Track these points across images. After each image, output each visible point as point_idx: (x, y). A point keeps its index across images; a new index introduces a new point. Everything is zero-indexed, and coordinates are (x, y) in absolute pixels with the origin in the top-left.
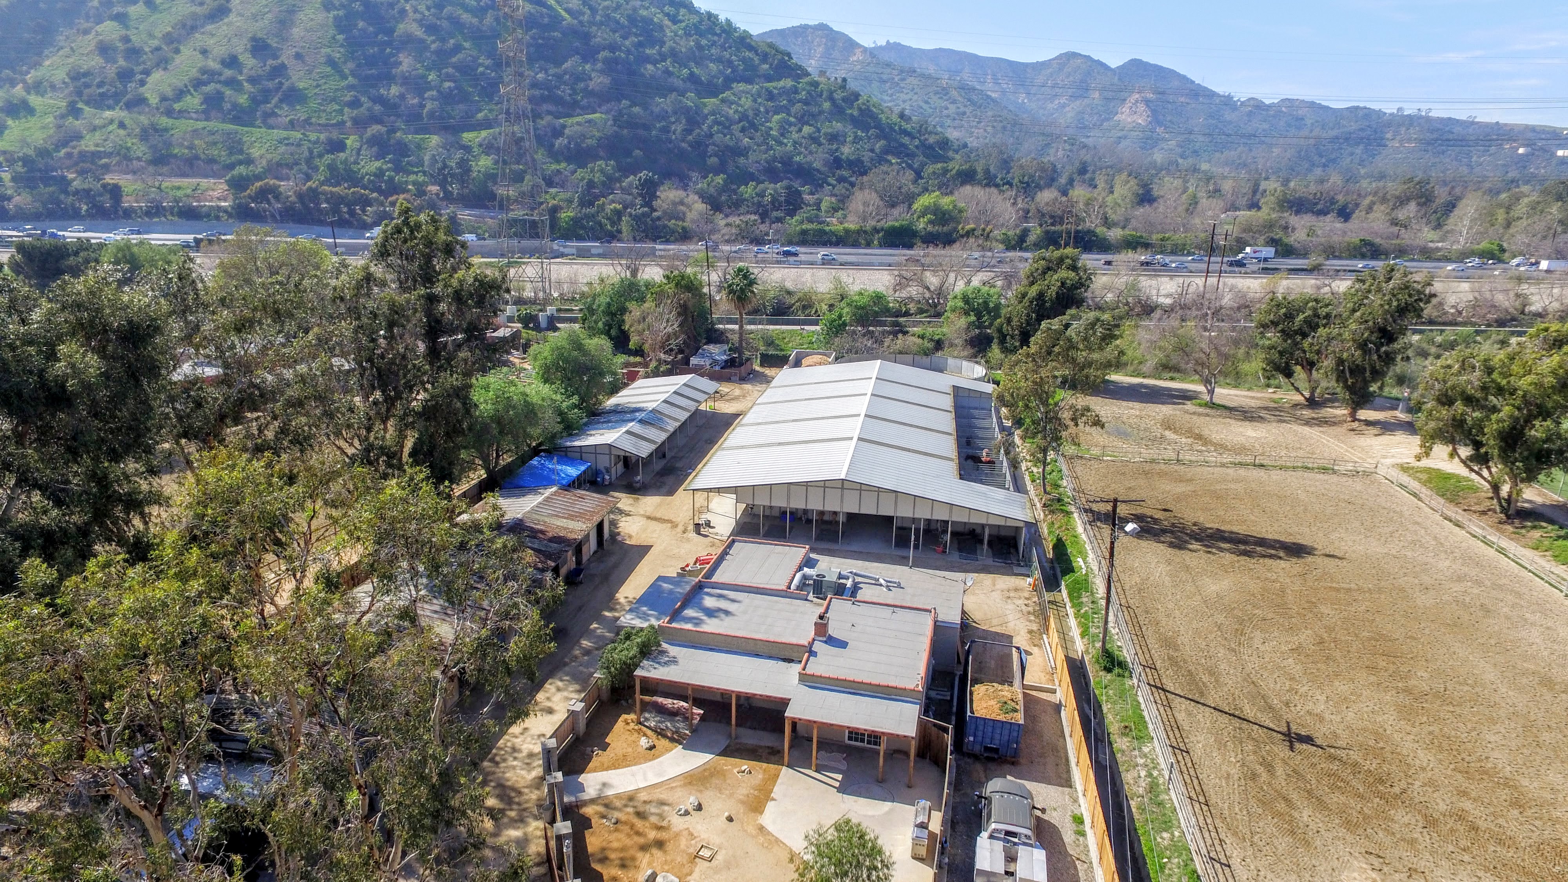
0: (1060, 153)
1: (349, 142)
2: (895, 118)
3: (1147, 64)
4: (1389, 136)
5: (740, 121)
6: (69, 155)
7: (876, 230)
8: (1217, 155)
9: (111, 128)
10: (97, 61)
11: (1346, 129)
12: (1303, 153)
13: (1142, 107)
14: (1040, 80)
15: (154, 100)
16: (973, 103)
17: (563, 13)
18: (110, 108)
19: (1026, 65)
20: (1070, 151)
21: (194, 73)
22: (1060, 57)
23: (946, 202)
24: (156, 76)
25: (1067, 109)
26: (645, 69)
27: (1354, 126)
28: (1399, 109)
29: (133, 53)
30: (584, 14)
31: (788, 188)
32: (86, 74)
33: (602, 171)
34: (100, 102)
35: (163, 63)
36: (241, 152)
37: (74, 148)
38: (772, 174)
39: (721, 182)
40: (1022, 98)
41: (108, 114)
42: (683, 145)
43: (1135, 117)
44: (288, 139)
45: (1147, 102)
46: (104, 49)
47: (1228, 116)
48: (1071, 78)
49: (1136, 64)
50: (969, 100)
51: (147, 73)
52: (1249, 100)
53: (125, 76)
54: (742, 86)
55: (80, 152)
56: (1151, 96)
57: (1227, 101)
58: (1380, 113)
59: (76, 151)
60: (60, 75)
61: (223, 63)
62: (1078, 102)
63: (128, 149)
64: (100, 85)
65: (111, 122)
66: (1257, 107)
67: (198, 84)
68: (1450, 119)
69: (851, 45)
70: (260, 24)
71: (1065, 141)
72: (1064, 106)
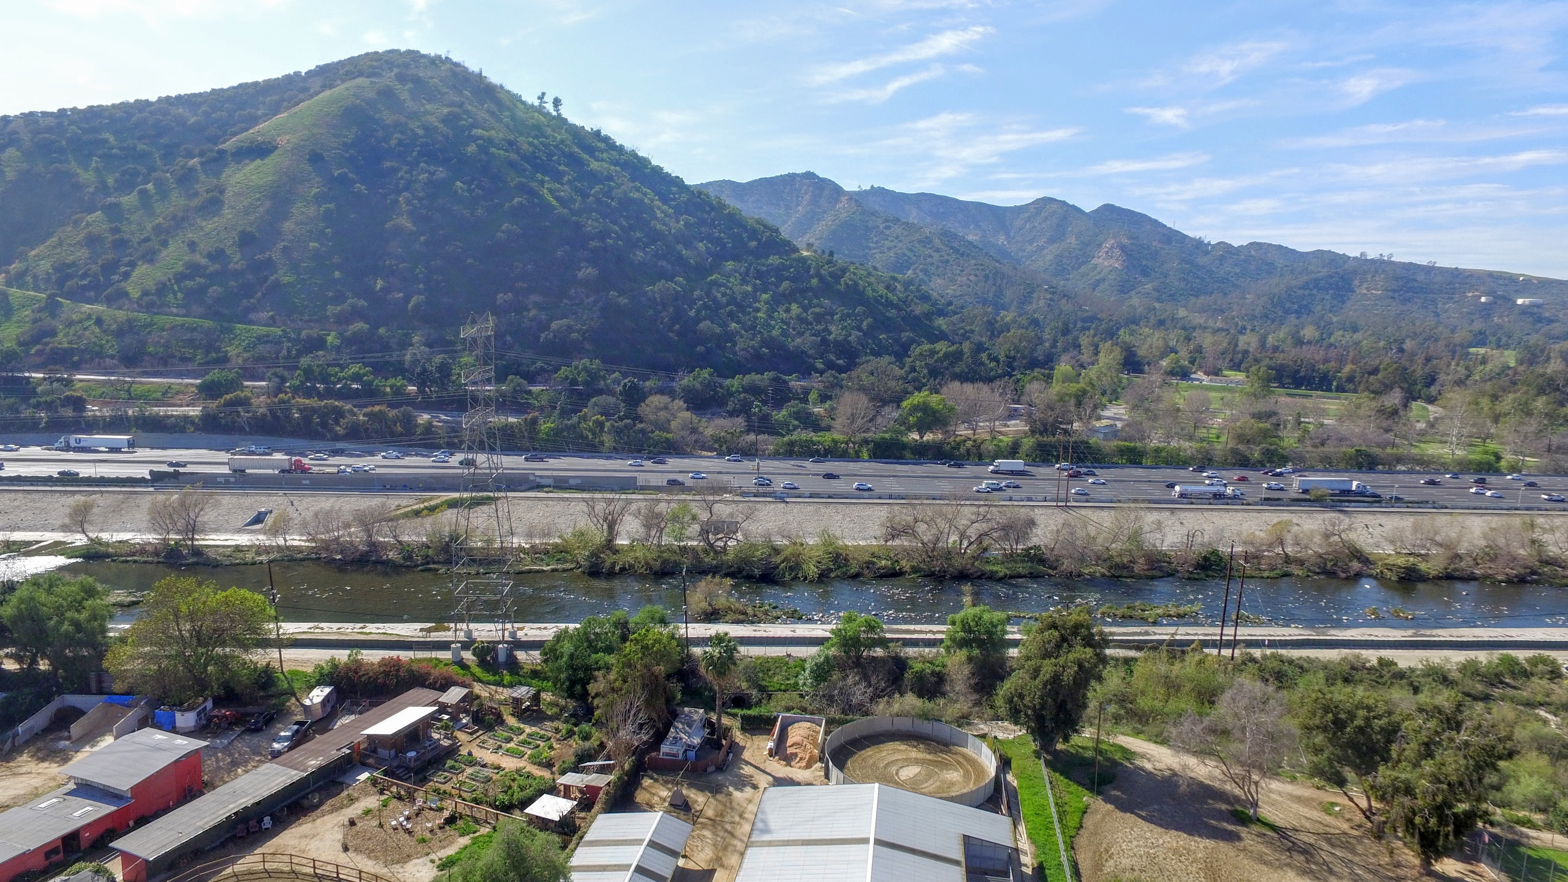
0: (1042, 303)
1: (329, 339)
2: (881, 290)
3: (1120, 209)
4: (1356, 282)
5: (728, 304)
6: (40, 353)
7: (866, 442)
8: (1193, 299)
9: (87, 324)
10: (82, 254)
11: (1313, 276)
12: (1275, 300)
13: (1117, 252)
14: (1018, 223)
15: (135, 293)
16: (956, 251)
17: (554, 203)
18: (89, 301)
19: (1005, 209)
20: (1051, 300)
21: (180, 267)
22: (1037, 201)
23: (934, 400)
24: (142, 269)
25: (1046, 251)
26: (635, 255)
27: (1324, 272)
28: (1362, 254)
29: (121, 244)
30: (574, 201)
31: (776, 379)
32: (69, 266)
33: (585, 369)
34: (78, 295)
35: (150, 257)
36: (218, 350)
37: (46, 344)
38: (757, 363)
39: (706, 376)
40: (1001, 240)
41: (86, 308)
42: (671, 335)
43: (1112, 261)
44: (268, 336)
45: (1123, 248)
46: (92, 241)
47: (1201, 260)
48: (1048, 222)
49: (1108, 209)
50: (952, 248)
51: (133, 265)
52: (1219, 243)
53: (109, 268)
54: (730, 265)
55: (52, 349)
56: (1125, 241)
57: (1199, 245)
58: (1345, 258)
59: (48, 348)
60: (45, 266)
61: (209, 256)
62: (1056, 245)
63: (102, 346)
64: (85, 276)
65: (89, 317)
66: (1226, 251)
67: (180, 277)
68: (1411, 264)
69: (837, 190)
70: (252, 218)
71: (1046, 290)
72: (1042, 248)
